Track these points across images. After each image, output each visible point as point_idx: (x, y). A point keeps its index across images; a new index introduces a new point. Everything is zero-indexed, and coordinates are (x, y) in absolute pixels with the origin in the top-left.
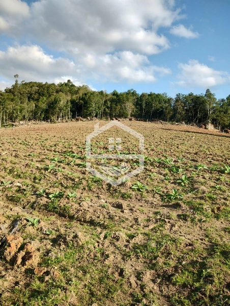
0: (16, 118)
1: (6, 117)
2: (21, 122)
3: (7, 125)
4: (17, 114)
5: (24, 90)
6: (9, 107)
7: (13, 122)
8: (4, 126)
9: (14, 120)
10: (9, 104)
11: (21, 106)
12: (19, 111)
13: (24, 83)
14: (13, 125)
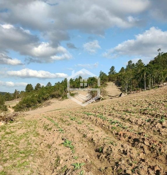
0: (161, 81)
1: (154, 81)
2: (165, 84)
3: (154, 87)
4: (161, 78)
5: (164, 59)
6: (155, 74)
7: (158, 84)
8: (153, 88)
9: (159, 83)
10: (155, 72)
11: (163, 72)
12: (163, 75)
13: (163, 54)
14: (159, 86)
